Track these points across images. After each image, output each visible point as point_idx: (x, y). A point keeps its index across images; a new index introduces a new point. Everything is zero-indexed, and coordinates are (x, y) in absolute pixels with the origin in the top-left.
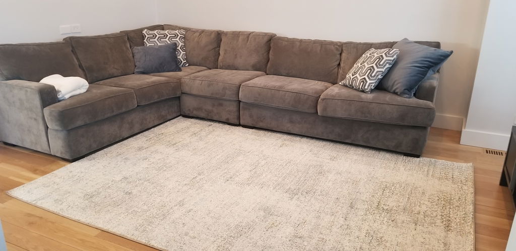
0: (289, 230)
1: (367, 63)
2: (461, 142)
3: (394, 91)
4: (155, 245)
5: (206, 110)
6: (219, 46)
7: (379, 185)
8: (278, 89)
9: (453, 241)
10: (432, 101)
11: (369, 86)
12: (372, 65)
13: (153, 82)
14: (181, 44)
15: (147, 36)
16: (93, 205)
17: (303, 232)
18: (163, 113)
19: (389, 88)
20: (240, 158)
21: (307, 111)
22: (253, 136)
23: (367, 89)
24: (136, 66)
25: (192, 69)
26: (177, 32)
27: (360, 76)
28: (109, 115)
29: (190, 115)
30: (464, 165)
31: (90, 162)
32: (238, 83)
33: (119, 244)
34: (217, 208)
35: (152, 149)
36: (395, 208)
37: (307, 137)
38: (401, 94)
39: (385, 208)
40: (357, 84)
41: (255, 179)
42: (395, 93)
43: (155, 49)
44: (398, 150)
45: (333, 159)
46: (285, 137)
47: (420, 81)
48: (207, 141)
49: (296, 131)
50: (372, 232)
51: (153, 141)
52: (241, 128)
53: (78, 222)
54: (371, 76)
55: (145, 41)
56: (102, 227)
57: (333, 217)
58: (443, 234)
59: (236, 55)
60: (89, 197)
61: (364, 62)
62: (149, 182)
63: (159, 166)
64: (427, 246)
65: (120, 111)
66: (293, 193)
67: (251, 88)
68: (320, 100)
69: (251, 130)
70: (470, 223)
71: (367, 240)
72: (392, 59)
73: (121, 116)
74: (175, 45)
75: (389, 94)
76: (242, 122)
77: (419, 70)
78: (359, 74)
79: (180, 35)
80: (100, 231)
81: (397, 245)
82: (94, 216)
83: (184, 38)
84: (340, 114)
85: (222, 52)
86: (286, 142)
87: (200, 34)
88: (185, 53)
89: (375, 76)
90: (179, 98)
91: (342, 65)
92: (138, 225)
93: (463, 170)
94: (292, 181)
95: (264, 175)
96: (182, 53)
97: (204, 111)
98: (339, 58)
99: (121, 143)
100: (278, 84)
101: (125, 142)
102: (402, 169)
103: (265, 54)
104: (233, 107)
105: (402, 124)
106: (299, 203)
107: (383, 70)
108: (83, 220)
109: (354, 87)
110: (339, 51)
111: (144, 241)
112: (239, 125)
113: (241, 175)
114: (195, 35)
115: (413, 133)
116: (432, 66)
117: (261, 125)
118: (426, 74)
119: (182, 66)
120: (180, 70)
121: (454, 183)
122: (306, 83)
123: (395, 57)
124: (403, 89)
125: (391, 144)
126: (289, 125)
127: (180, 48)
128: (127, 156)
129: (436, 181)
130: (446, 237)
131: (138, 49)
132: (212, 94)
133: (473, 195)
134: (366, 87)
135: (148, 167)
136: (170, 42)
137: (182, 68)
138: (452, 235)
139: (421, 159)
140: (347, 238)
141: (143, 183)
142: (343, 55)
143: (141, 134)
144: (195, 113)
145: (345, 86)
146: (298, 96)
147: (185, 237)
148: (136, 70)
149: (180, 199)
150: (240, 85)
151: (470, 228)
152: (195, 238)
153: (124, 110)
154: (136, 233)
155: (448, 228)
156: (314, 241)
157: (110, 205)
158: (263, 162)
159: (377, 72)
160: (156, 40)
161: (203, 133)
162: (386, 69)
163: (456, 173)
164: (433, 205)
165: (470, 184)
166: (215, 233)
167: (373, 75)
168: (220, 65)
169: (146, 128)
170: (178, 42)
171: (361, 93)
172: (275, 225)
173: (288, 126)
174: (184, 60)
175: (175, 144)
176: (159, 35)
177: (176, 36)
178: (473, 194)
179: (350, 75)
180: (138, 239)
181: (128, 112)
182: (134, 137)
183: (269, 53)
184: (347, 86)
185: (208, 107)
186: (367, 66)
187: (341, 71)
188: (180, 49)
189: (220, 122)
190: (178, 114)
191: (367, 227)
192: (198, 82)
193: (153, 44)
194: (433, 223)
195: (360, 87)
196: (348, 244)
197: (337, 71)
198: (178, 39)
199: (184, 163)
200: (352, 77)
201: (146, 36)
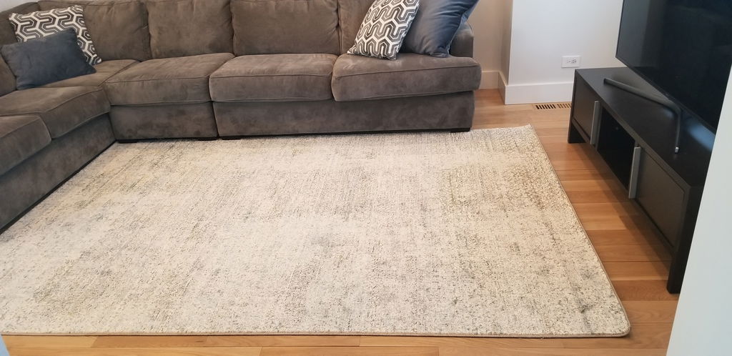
0: (366, 258)
1: (383, 18)
2: (506, 102)
3: (425, 51)
4: (196, 331)
5: (158, 126)
6: (147, 24)
7: (441, 175)
8: (271, 74)
9: (552, 219)
10: (472, 57)
11: (392, 50)
12: (390, 20)
13: (64, 97)
14: (81, 29)
15: (20, 25)
16: (58, 305)
17: (384, 255)
18: (92, 144)
19: (417, 49)
20: (246, 183)
21: (318, 98)
22: (246, 150)
23: (391, 54)
24: (16, 77)
25: (112, 66)
26: (69, 10)
27: (378, 38)
28: (15, 163)
29: (134, 138)
30: (522, 128)
31: (8, 244)
32: (202, 75)
33: (138, 346)
34: (255, 258)
35: (101, 200)
36: (473, 198)
37: (323, 134)
38: (436, 54)
39: (463, 200)
40: (376, 48)
41: (283, 206)
42: (426, 54)
43: (42, 43)
44: (444, 127)
45: (370, 156)
46: (292, 141)
47: (455, 32)
48: (182, 170)
49: (307, 129)
50: (462, 233)
51: (95, 189)
52: (222, 142)
53: (50, 335)
54: (392, 35)
55: (18, 32)
56: (93, 331)
57: (408, 227)
58: (539, 214)
59: (179, 33)
60: (43, 294)
61: (376, 18)
62: (129, 250)
63: (130, 222)
64: (529, 232)
65: (30, 154)
66: (346, 212)
67: (227, 79)
68: (333, 79)
69: (239, 142)
70: (560, 194)
71: (462, 243)
72: (414, 8)
73: (32, 161)
74: (73, 32)
75: (419, 56)
76: (221, 133)
77: (451, 19)
78: (375, 35)
79: (75, 15)
80: (95, 338)
81: (497, 239)
82: (71, 319)
83: (83, 18)
84: (366, 94)
85: (153, 32)
86: (297, 147)
87: (109, 9)
88: (91, 42)
89: (397, 35)
90: (108, 116)
91: (343, 26)
92: (151, 313)
93: (523, 134)
94: (334, 197)
95: (293, 199)
96: (87, 43)
97: (155, 127)
98: (336, 17)
99: (42, 203)
100: (265, 67)
101: (48, 200)
102: (457, 149)
103: (226, 25)
104: (203, 113)
105: (445, 92)
106: (359, 222)
107: (406, 25)
108: (57, 330)
109: (372, 55)
110: (334, 7)
111: (174, 331)
112: (217, 137)
113: (262, 206)
114: (100, 11)
115: (458, 102)
116: (465, 11)
117: (252, 130)
118: (460, 22)
119: (93, 64)
120: (93, 71)
121: (521, 152)
122: (301, 59)
123: (417, 5)
124: (437, 46)
125: (434, 122)
126: (294, 123)
127: (82, 35)
128: (67, 221)
129: (501, 154)
130: (543, 216)
131: (11, 49)
132: (164, 99)
133: (547, 161)
134: (389, 52)
135: (113, 227)
136: (62, 27)
137: (95, 67)
138: (548, 212)
139: (471, 132)
140: (439, 248)
141: (119, 254)
142: (342, 11)
143: (67, 183)
144: (141, 133)
145: (357, 54)
146: (301, 79)
147: (233, 308)
148: (19, 84)
149: (192, 260)
150: (208, 78)
151: (563, 200)
152: (247, 304)
153: (34, 150)
154: (156, 323)
155: (540, 205)
156: (403, 263)
157: (86, 298)
158: (282, 182)
159: (400, 28)
160: (37, 28)
161: (169, 161)
162: (409, 23)
163: (518, 141)
164: (511, 183)
165: (539, 149)
166: (271, 289)
167: (395, 34)
168: (156, 53)
169: (73, 172)
170: (76, 26)
171: (384, 61)
172: (345, 257)
173: (293, 125)
174: (93, 54)
175: (133, 186)
176: (40, 19)
177: (70, 17)
178: (548, 159)
179: (361, 39)
180: (164, 331)
181: (41, 153)
182: (59, 190)
183: (231, 22)
184: (360, 55)
185: (162, 119)
186: (384, 23)
187: (343, 35)
188: (82, 38)
189: (184, 139)
190: (113, 140)
191: (454, 229)
192: (135, 85)
193: (34, 37)
194: (522, 204)
195: (382, 53)
196: (443, 255)
197: (337, 36)
198: (74, 22)
199: (166, 209)
200: (366, 41)
201: (17, 25)
